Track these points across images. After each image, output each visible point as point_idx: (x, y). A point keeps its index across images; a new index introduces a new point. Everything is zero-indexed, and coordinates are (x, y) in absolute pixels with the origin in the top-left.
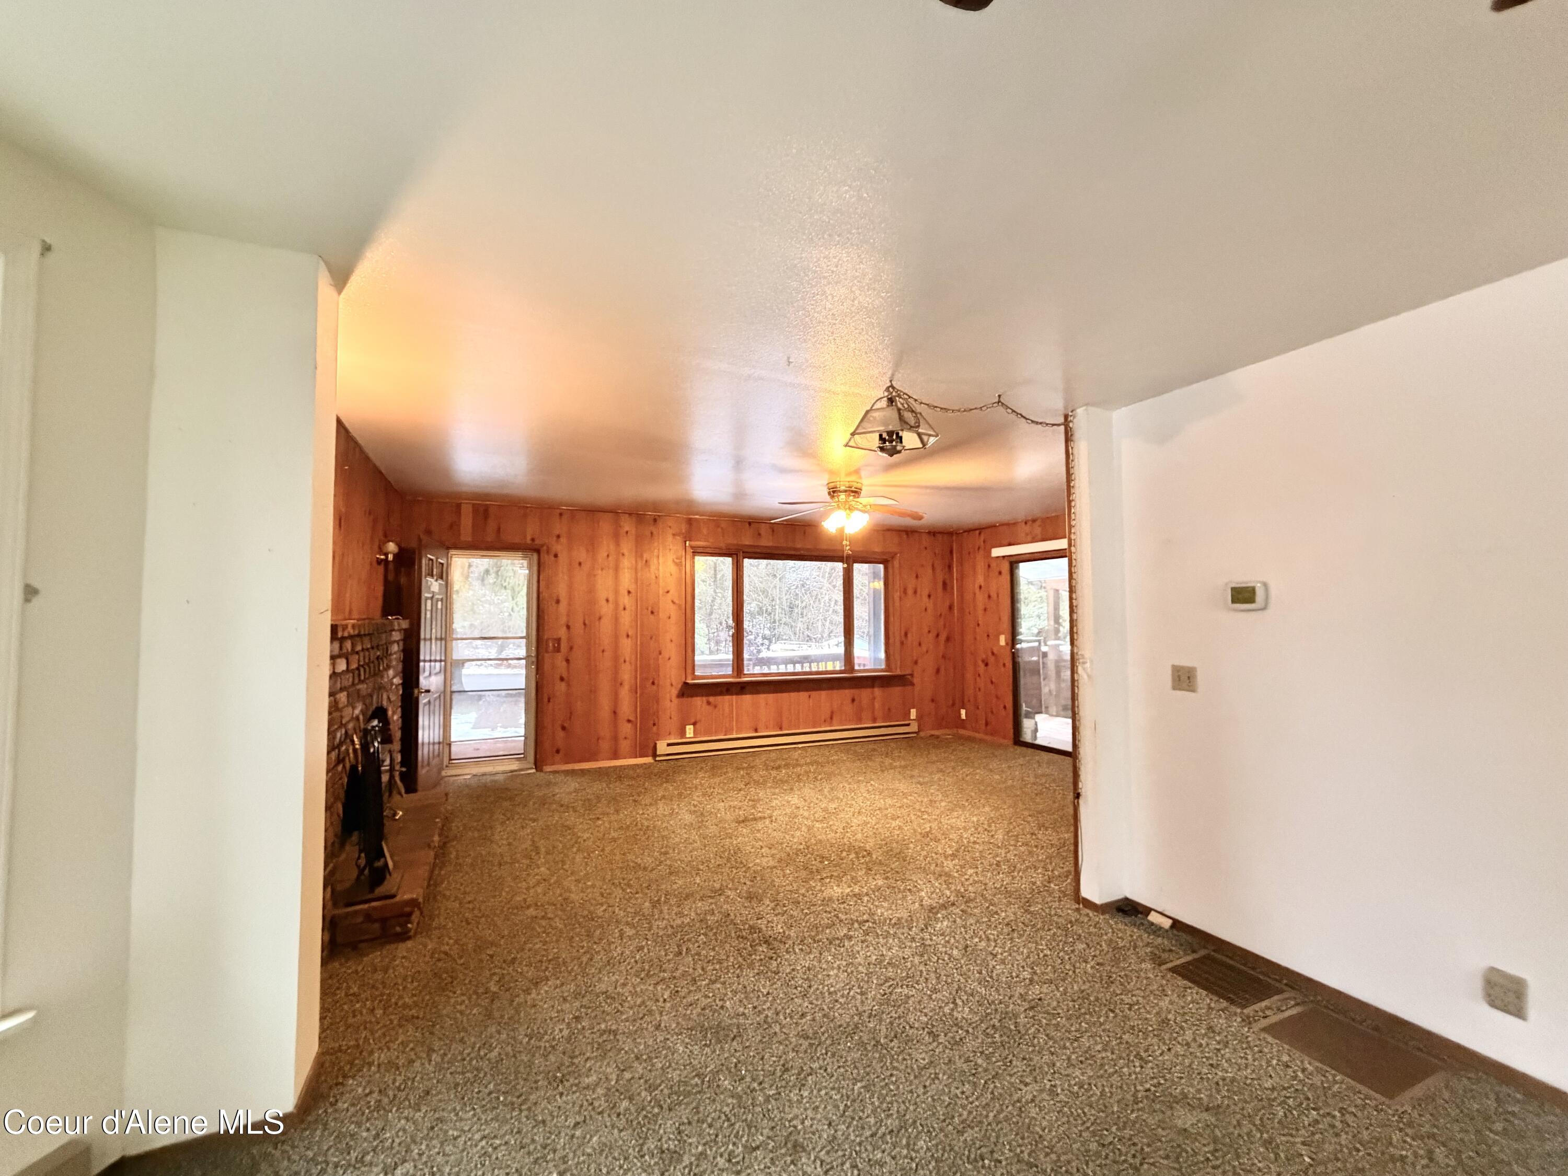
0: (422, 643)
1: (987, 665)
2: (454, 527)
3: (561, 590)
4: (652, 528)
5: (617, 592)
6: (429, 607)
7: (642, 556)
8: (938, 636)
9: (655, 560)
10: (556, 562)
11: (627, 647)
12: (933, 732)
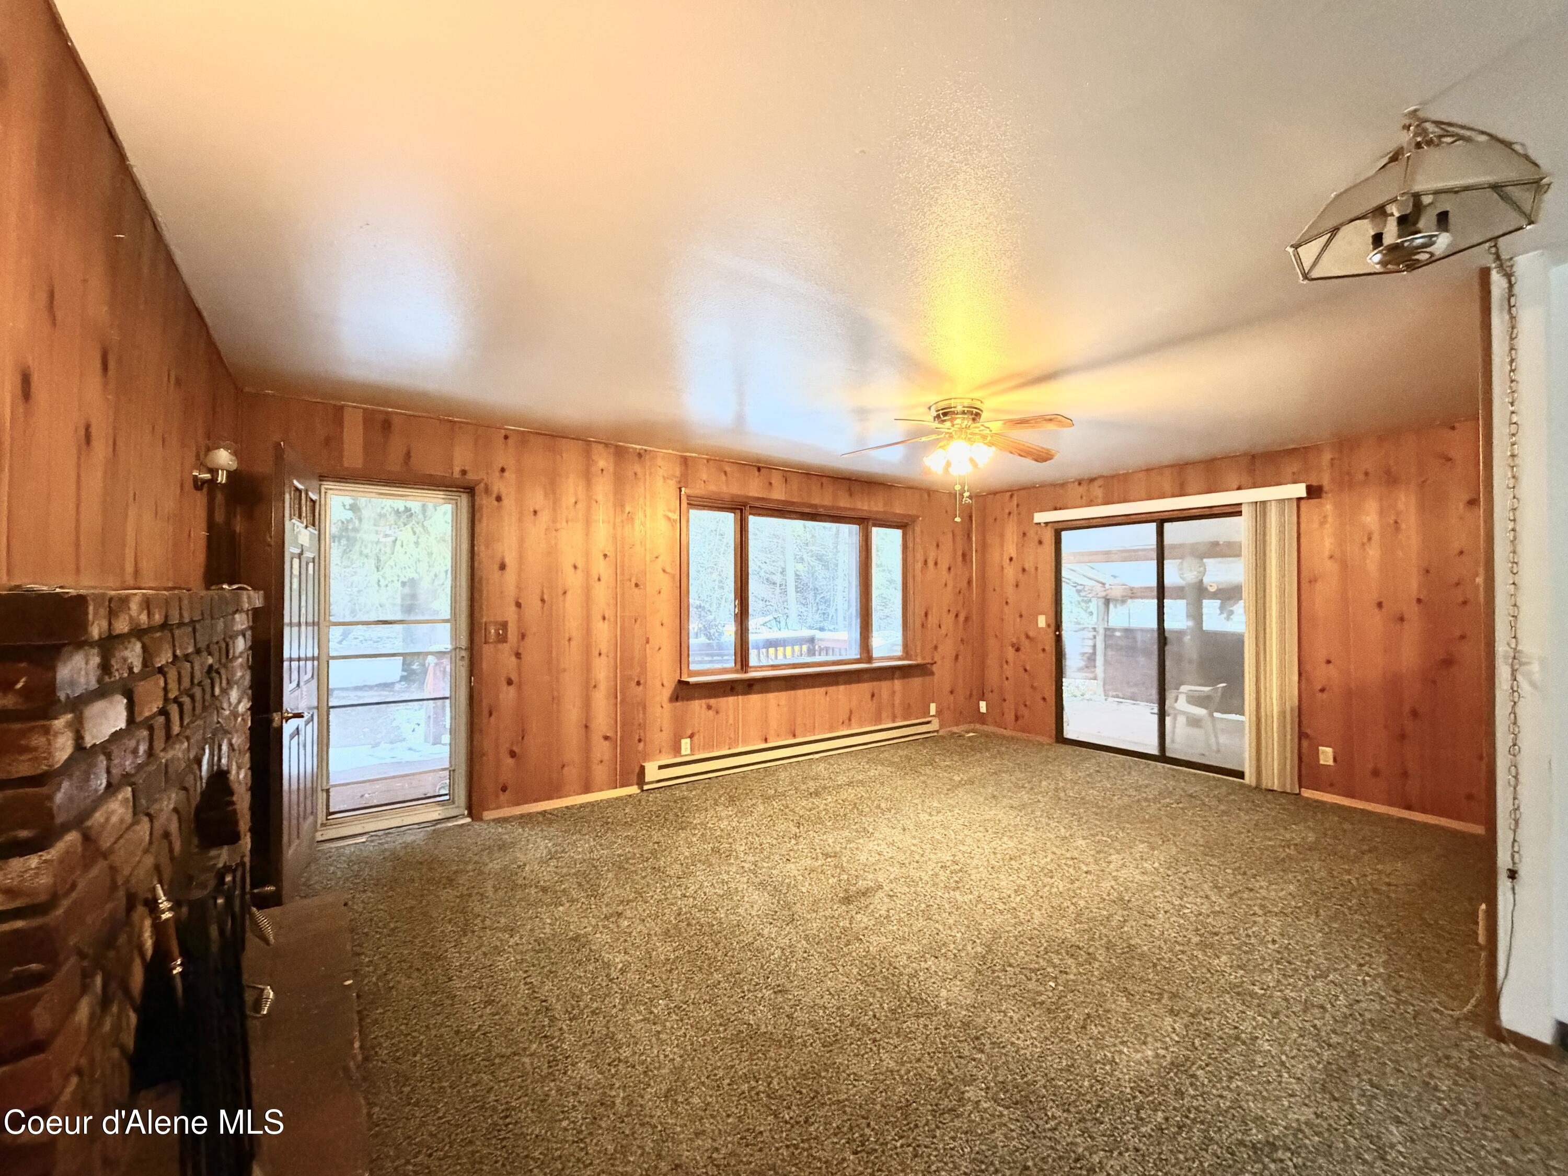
0: (287, 631)
1: (1018, 650)
2: (333, 442)
3: (507, 548)
4: (637, 468)
5: (587, 554)
6: (296, 572)
7: (622, 506)
8: (957, 616)
9: (641, 515)
10: (500, 508)
11: (603, 633)
12: (955, 729)
